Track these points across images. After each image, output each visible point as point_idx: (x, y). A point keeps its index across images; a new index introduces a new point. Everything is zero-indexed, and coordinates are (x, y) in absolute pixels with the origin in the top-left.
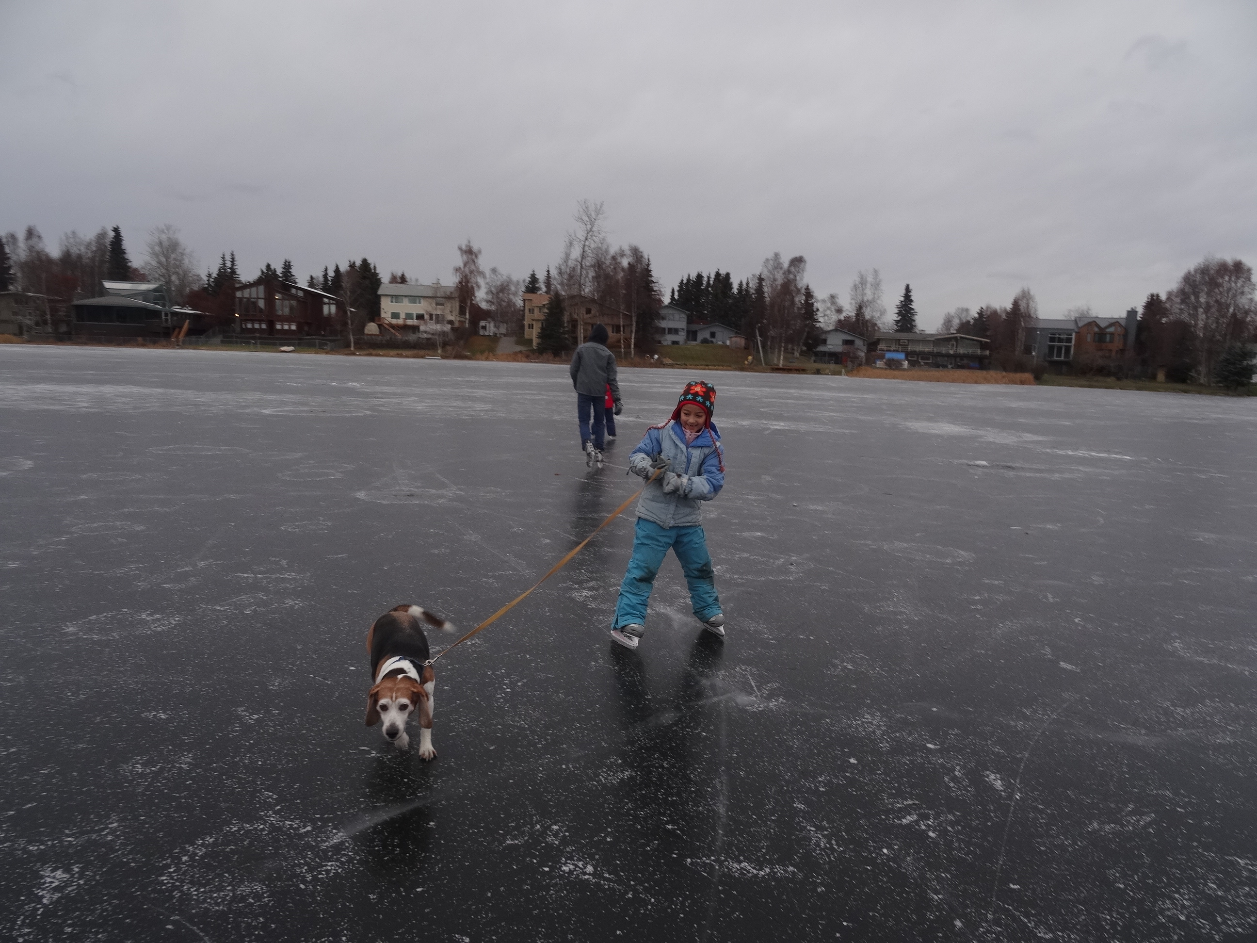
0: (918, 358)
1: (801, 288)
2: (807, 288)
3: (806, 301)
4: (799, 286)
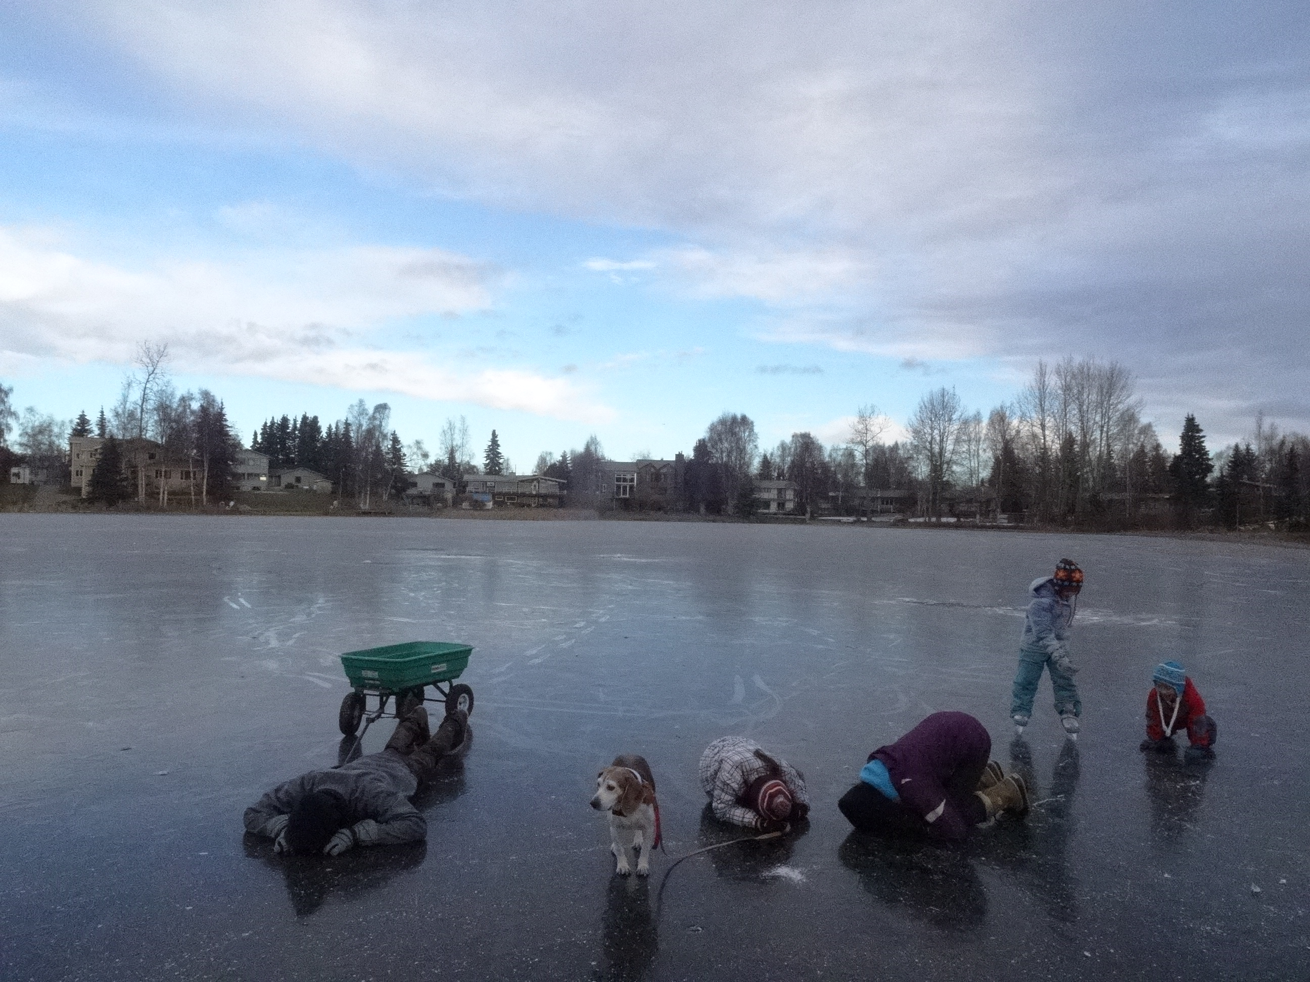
0: (504, 498)
1: (387, 433)
2: (394, 434)
3: (394, 446)
4: (385, 432)
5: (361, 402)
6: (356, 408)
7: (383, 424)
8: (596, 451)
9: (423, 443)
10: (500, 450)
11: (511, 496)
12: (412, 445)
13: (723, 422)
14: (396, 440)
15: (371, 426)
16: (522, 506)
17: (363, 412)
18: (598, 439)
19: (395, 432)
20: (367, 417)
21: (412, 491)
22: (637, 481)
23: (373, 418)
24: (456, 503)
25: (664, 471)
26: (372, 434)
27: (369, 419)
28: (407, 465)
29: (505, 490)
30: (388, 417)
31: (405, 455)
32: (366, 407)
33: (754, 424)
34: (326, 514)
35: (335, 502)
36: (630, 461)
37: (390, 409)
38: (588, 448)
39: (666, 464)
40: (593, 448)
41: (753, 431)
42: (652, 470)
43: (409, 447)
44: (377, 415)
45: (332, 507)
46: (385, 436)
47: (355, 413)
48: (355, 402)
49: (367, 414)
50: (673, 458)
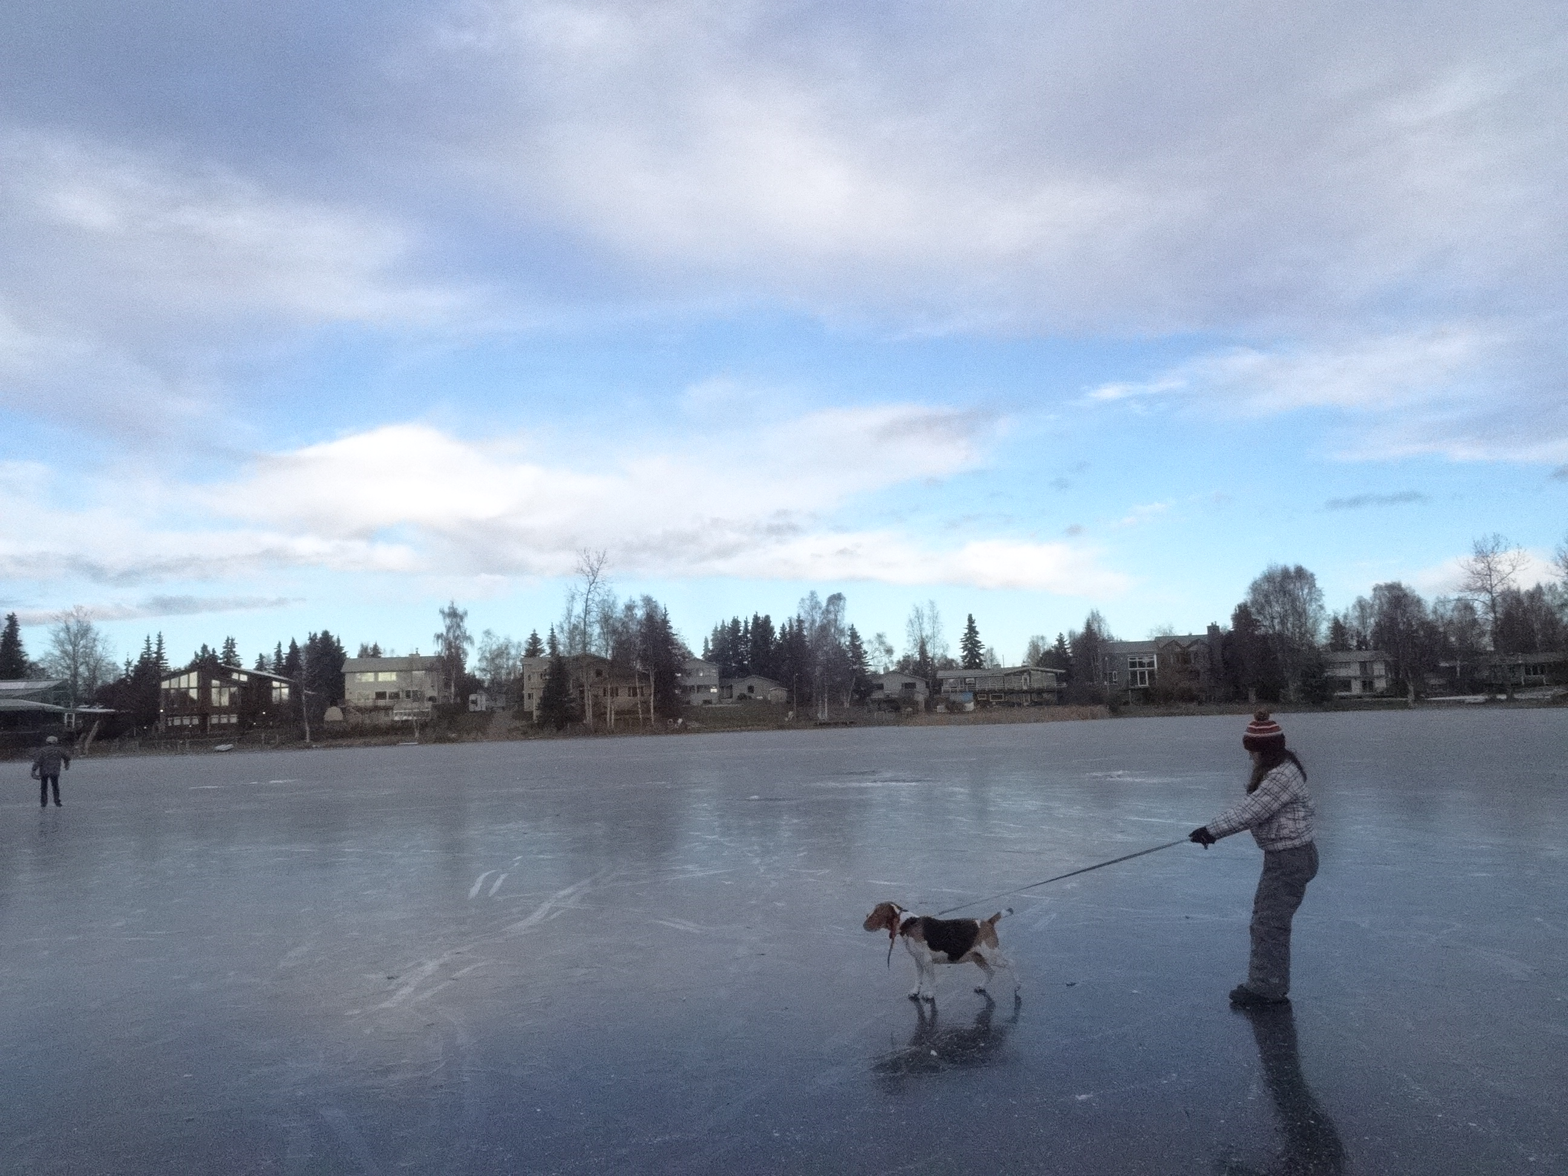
0: (988, 697)
1: (844, 628)
2: (852, 629)
3: (852, 643)
4: (842, 626)
5: (813, 594)
6: (808, 602)
7: (839, 618)
8: (1100, 629)
9: (885, 636)
10: (979, 638)
11: (996, 694)
12: (872, 640)
13: (1269, 578)
14: (854, 636)
15: (825, 621)
16: (1012, 705)
17: (815, 605)
18: (1101, 614)
19: (853, 625)
20: (821, 611)
21: (877, 695)
22: (1158, 663)
23: (828, 611)
24: (930, 706)
25: (1193, 649)
26: (826, 630)
27: (823, 613)
28: (869, 663)
29: (988, 686)
30: (843, 609)
31: (866, 653)
32: (819, 600)
33: (1315, 577)
34: (781, 727)
35: (790, 713)
36: (1147, 640)
37: (845, 599)
38: (1089, 626)
39: (1195, 640)
40: (1095, 627)
41: (1315, 586)
42: (1178, 650)
43: (870, 642)
44: (832, 608)
45: (787, 719)
46: (842, 632)
47: (807, 608)
48: (806, 595)
49: (820, 608)
50: (1205, 632)
